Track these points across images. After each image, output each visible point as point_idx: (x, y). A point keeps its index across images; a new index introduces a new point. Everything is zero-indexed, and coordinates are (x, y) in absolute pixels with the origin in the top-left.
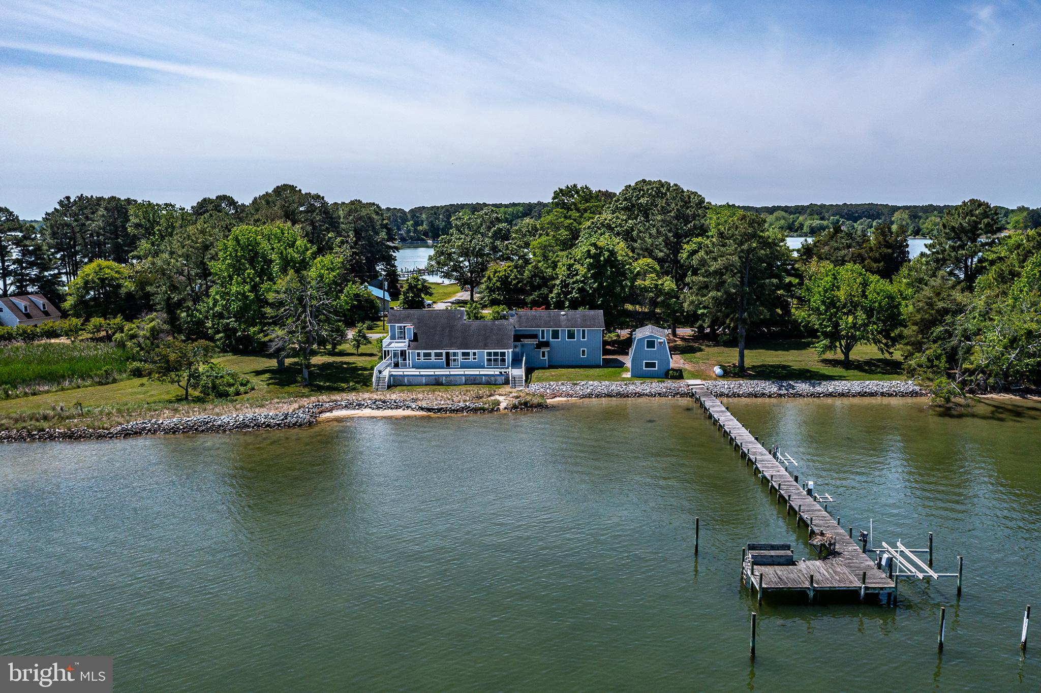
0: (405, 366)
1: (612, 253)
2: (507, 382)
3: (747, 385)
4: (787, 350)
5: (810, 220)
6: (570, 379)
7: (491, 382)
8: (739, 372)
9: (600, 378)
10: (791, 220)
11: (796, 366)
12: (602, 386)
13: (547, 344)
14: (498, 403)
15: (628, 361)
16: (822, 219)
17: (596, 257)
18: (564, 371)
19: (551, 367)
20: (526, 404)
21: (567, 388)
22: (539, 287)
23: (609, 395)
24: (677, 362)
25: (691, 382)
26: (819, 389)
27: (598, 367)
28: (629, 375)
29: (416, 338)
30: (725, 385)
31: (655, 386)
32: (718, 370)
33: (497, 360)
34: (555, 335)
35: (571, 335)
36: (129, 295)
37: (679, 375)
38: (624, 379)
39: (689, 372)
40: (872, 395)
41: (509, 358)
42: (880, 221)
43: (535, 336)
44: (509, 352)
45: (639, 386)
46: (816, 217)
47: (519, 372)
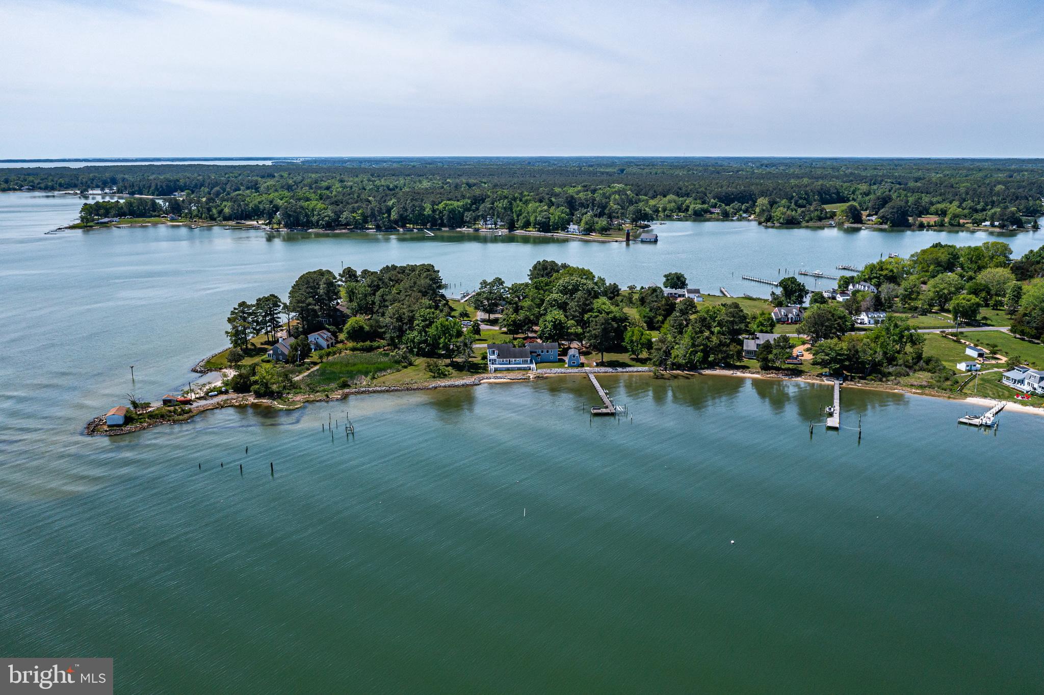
0: (495, 364)
1: (560, 321)
2: (530, 369)
3: (603, 369)
4: (621, 353)
5: (694, 204)
6: (549, 368)
7: (524, 369)
8: (601, 364)
9: (558, 367)
10: (680, 203)
11: (621, 361)
12: (559, 370)
13: (539, 355)
14: (529, 377)
15: (566, 359)
16: (703, 203)
17: (555, 322)
18: (545, 364)
19: (541, 363)
20: (538, 377)
21: (549, 371)
22: (528, 324)
23: (561, 373)
24: (583, 359)
25: (586, 368)
26: (624, 370)
27: (556, 362)
28: (567, 366)
29: (499, 355)
30: (597, 369)
31: (576, 370)
32: (595, 364)
33: (525, 362)
34: (542, 352)
35: (548, 352)
36: (368, 332)
37: (582, 365)
38: (566, 368)
39: (587, 364)
40: (640, 372)
41: (529, 361)
42: (747, 205)
43: (535, 352)
44: (529, 359)
45: (570, 370)
46: (698, 201)
47: (533, 366)
